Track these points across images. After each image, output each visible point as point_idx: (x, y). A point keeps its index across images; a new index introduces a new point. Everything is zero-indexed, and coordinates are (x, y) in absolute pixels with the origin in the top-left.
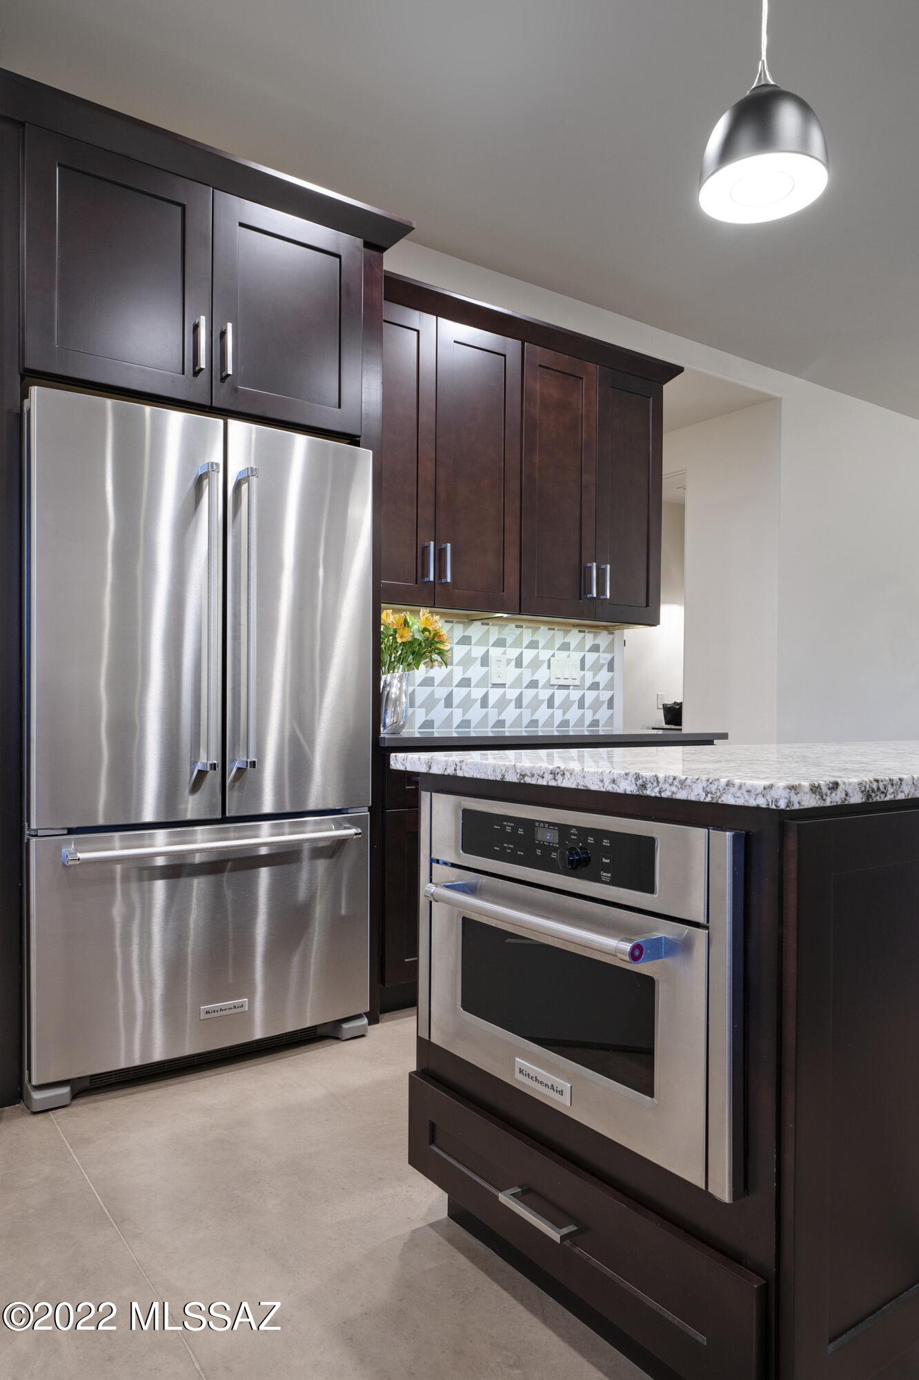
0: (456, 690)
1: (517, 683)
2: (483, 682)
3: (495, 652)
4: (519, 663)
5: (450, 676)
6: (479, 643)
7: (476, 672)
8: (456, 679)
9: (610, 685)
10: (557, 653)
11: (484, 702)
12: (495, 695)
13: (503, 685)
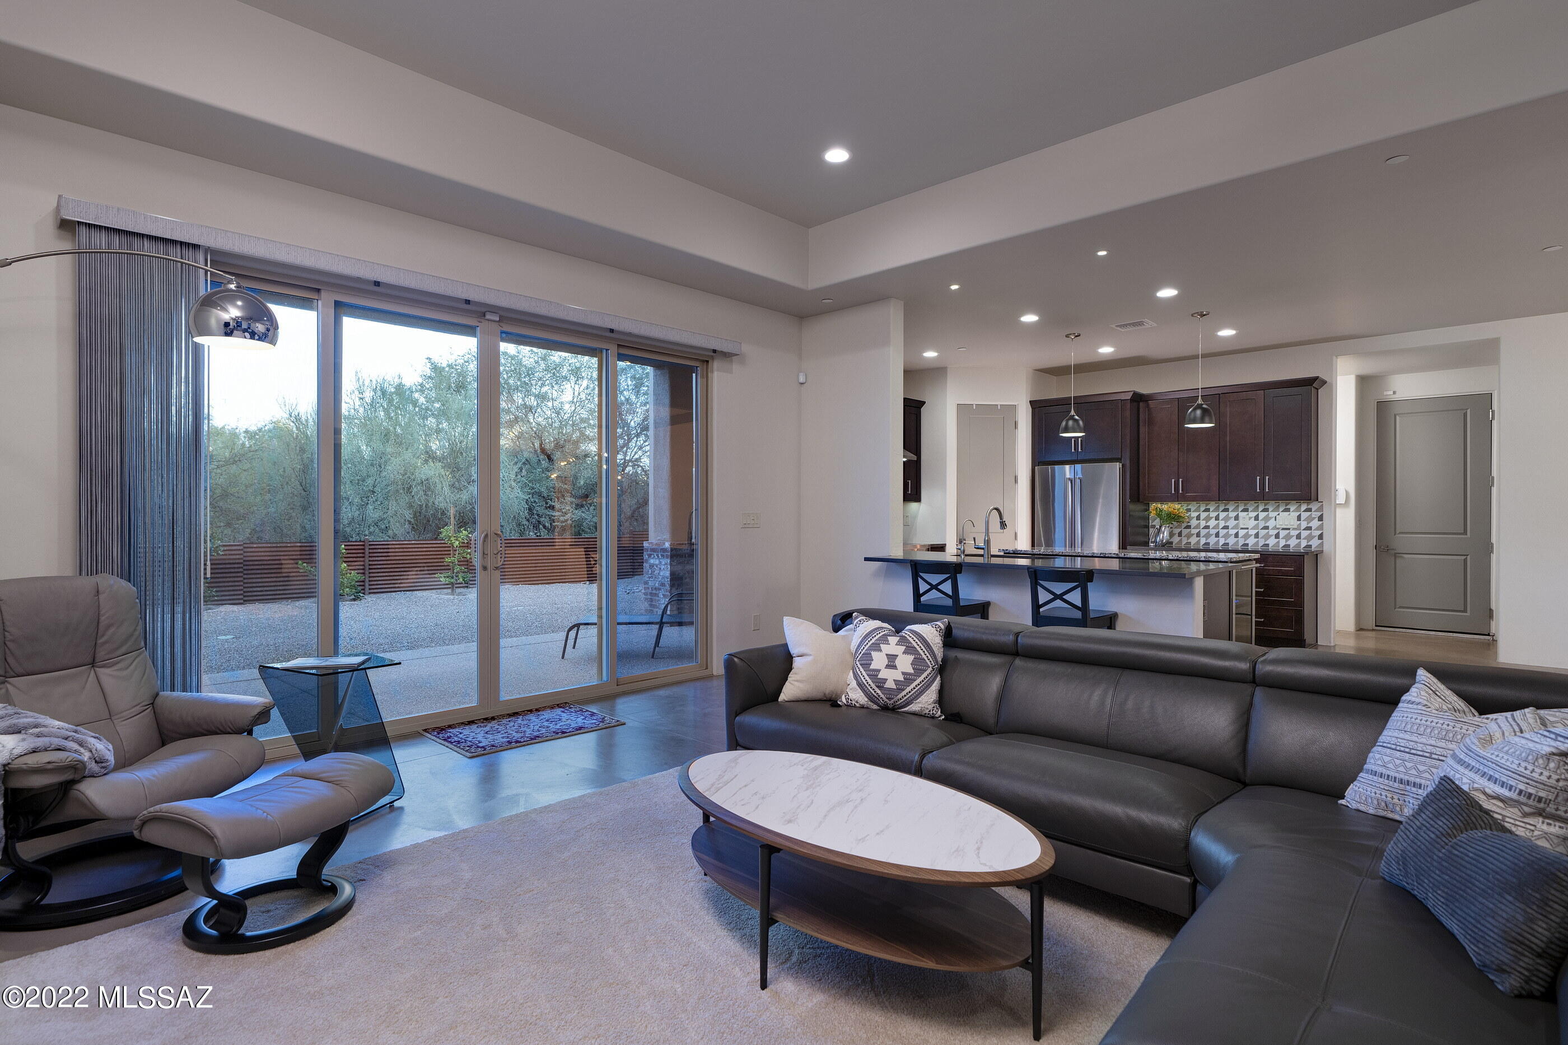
0: (1221, 531)
1: (1255, 527)
2: (1236, 527)
3: (1242, 515)
4: (1257, 518)
5: (1218, 525)
6: (1233, 511)
7: (1232, 523)
8: (1221, 526)
9: (1321, 528)
10: (1281, 513)
11: (1236, 535)
12: (1242, 533)
13: (1248, 529)
